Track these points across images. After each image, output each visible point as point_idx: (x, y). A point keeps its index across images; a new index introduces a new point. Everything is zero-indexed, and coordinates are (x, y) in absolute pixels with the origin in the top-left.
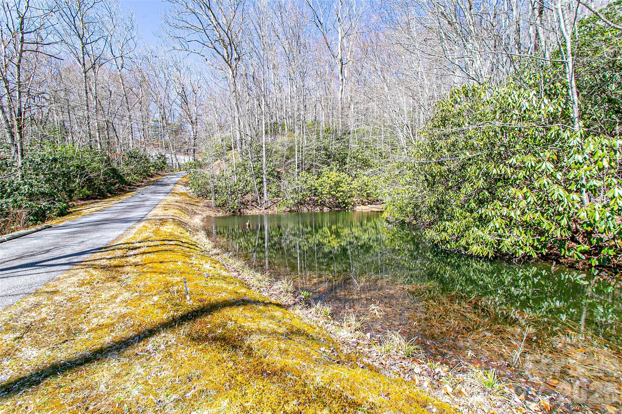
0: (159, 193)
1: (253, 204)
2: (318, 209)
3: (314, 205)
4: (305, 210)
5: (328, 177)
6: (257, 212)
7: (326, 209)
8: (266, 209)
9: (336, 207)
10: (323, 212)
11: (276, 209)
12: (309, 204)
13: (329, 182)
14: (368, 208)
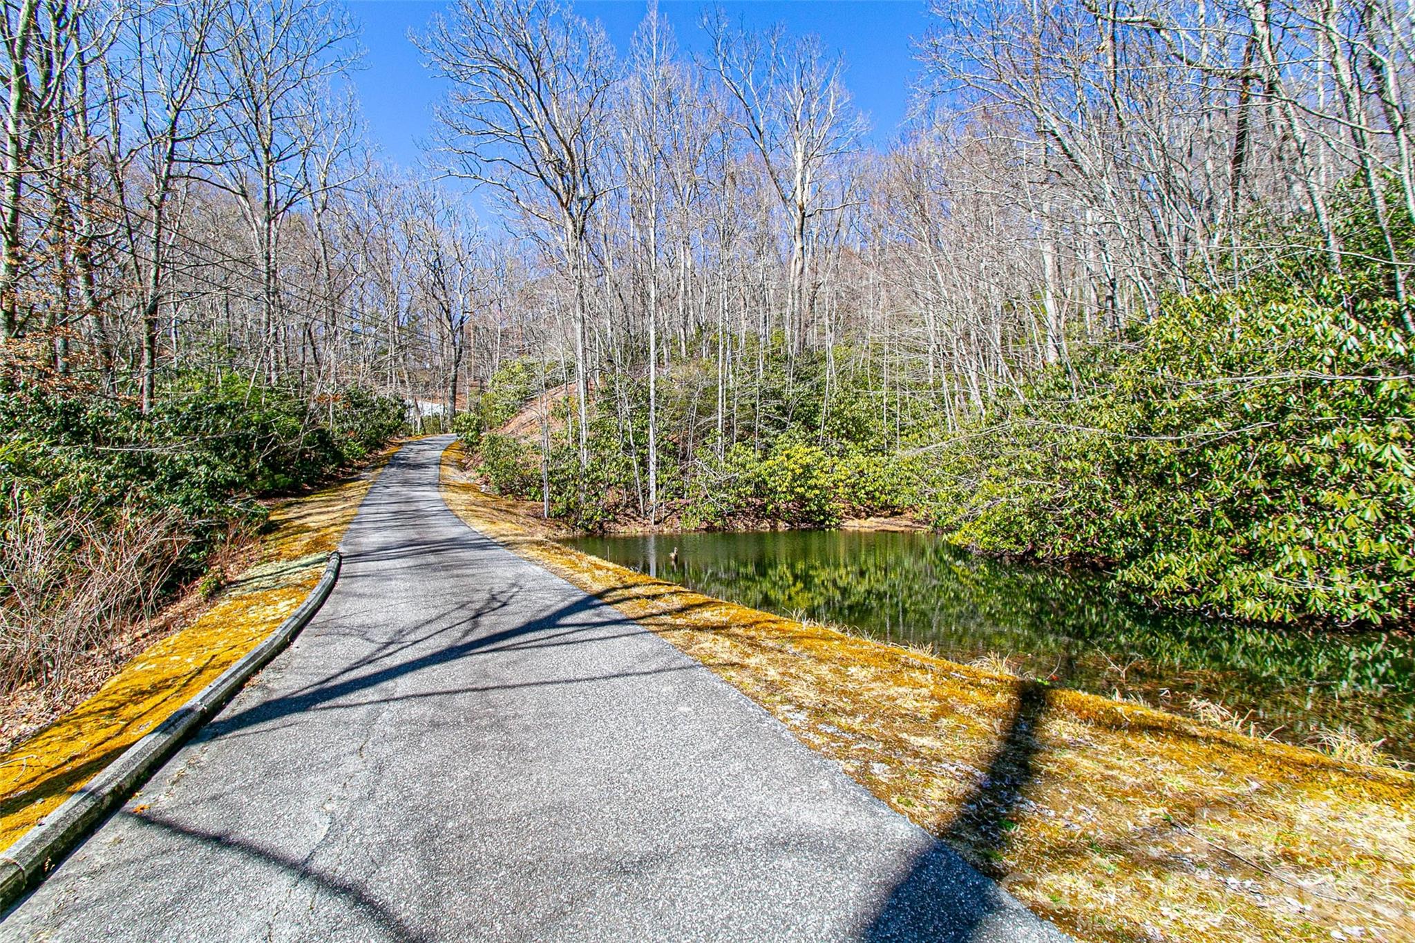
0: (420, 485)
1: (629, 511)
2: (765, 525)
3: (757, 516)
4: (741, 527)
5: (788, 457)
6: (640, 529)
7: (782, 526)
8: (656, 523)
9: (803, 521)
10: (776, 531)
11: (678, 524)
12: (747, 515)
13: (792, 466)
14: (869, 525)
